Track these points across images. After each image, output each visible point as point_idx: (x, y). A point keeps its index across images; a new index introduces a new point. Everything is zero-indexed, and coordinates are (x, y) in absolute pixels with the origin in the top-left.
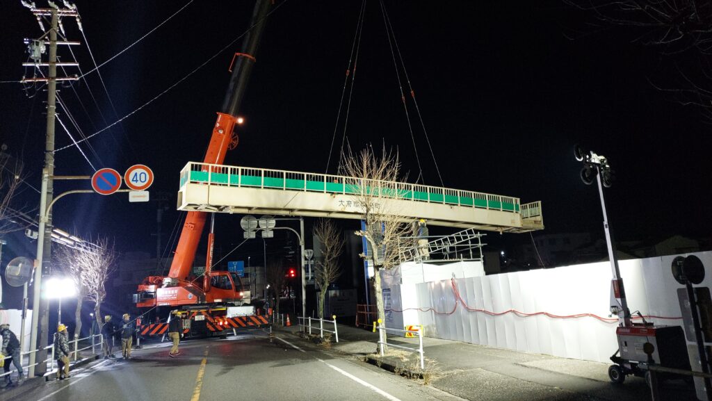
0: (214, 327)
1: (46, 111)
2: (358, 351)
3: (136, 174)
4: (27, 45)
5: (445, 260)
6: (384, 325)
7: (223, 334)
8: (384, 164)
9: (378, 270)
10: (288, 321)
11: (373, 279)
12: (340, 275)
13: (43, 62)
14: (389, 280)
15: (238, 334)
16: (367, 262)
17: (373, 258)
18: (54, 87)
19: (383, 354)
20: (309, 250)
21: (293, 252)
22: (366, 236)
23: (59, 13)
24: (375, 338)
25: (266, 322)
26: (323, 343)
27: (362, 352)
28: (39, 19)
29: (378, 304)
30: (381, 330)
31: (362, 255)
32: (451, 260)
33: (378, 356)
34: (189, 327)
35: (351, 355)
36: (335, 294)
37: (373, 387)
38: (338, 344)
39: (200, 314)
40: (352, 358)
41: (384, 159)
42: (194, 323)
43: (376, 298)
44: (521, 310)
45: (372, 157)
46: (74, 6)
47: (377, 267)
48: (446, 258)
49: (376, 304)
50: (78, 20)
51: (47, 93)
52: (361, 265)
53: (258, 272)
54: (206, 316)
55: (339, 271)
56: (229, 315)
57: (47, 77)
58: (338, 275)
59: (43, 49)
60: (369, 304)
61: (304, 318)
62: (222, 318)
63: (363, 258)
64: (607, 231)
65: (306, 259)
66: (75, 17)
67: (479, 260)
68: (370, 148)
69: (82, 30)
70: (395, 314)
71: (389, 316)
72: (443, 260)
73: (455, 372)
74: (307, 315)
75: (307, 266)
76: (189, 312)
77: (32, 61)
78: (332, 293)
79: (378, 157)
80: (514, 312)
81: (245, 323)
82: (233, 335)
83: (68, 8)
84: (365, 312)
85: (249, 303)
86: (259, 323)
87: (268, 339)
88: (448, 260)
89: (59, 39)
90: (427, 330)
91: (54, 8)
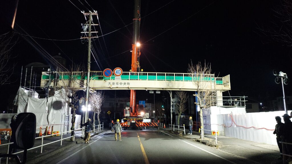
0: (138, 125)
1: (88, 48)
2: (193, 138)
3: (117, 71)
4: (82, 26)
5: (230, 106)
6: (203, 128)
7: (141, 128)
8: (205, 69)
9: (201, 109)
10: (165, 126)
11: (199, 112)
12: (186, 109)
13: (87, 31)
14: (206, 113)
15: (146, 129)
16: (197, 106)
17: (200, 105)
18: (90, 40)
19: (202, 139)
20: (174, 99)
21: (166, 99)
22: (197, 96)
23: (92, 14)
24: (199, 134)
25: (157, 125)
26: (180, 134)
27: (195, 138)
28: (85, 16)
29: (201, 121)
30: (202, 131)
31: (196, 103)
32: (232, 106)
33: (201, 139)
34: (130, 125)
35: (190, 139)
36: (183, 117)
37: (198, 147)
38: (185, 135)
39: (133, 120)
40: (191, 140)
41: (205, 67)
42: (131, 123)
43: (200, 119)
44: (256, 127)
45: (200, 67)
46: (97, 12)
47: (201, 108)
48: (230, 105)
49: (200, 122)
50: (97, 16)
51: (88, 42)
52: (195, 106)
53: (150, 106)
54: (135, 121)
55: (186, 108)
56: (143, 122)
57: (88, 37)
58: (185, 110)
59: (87, 27)
60: (198, 121)
61: (171, 125)
62: (141, 122)
63: (195, 104)
64: (284, 100)
65: (172, 102)
66: (96, 15)
67: (244, 107)
68: (200, 63)
69: (98, 19)
70: (208, 126)
71: (205, 126)
72: (229, 106)
73: (228, 146)
74: (173, 124)
75: (173, 105)
76: (130, 119)
77: (84, 31)
78: (182, 116)
79: (203, 67)
80: (254, 127)
81: (149, 125)
82: (145, 129)
83: (95, 13)
84: (196, 125)
85: (148, 118)
86: (154, 125)
87: (158, 132)
88: (231, 106)
89: (92, 23)
90: (221, 133)
91: (90, 13)
